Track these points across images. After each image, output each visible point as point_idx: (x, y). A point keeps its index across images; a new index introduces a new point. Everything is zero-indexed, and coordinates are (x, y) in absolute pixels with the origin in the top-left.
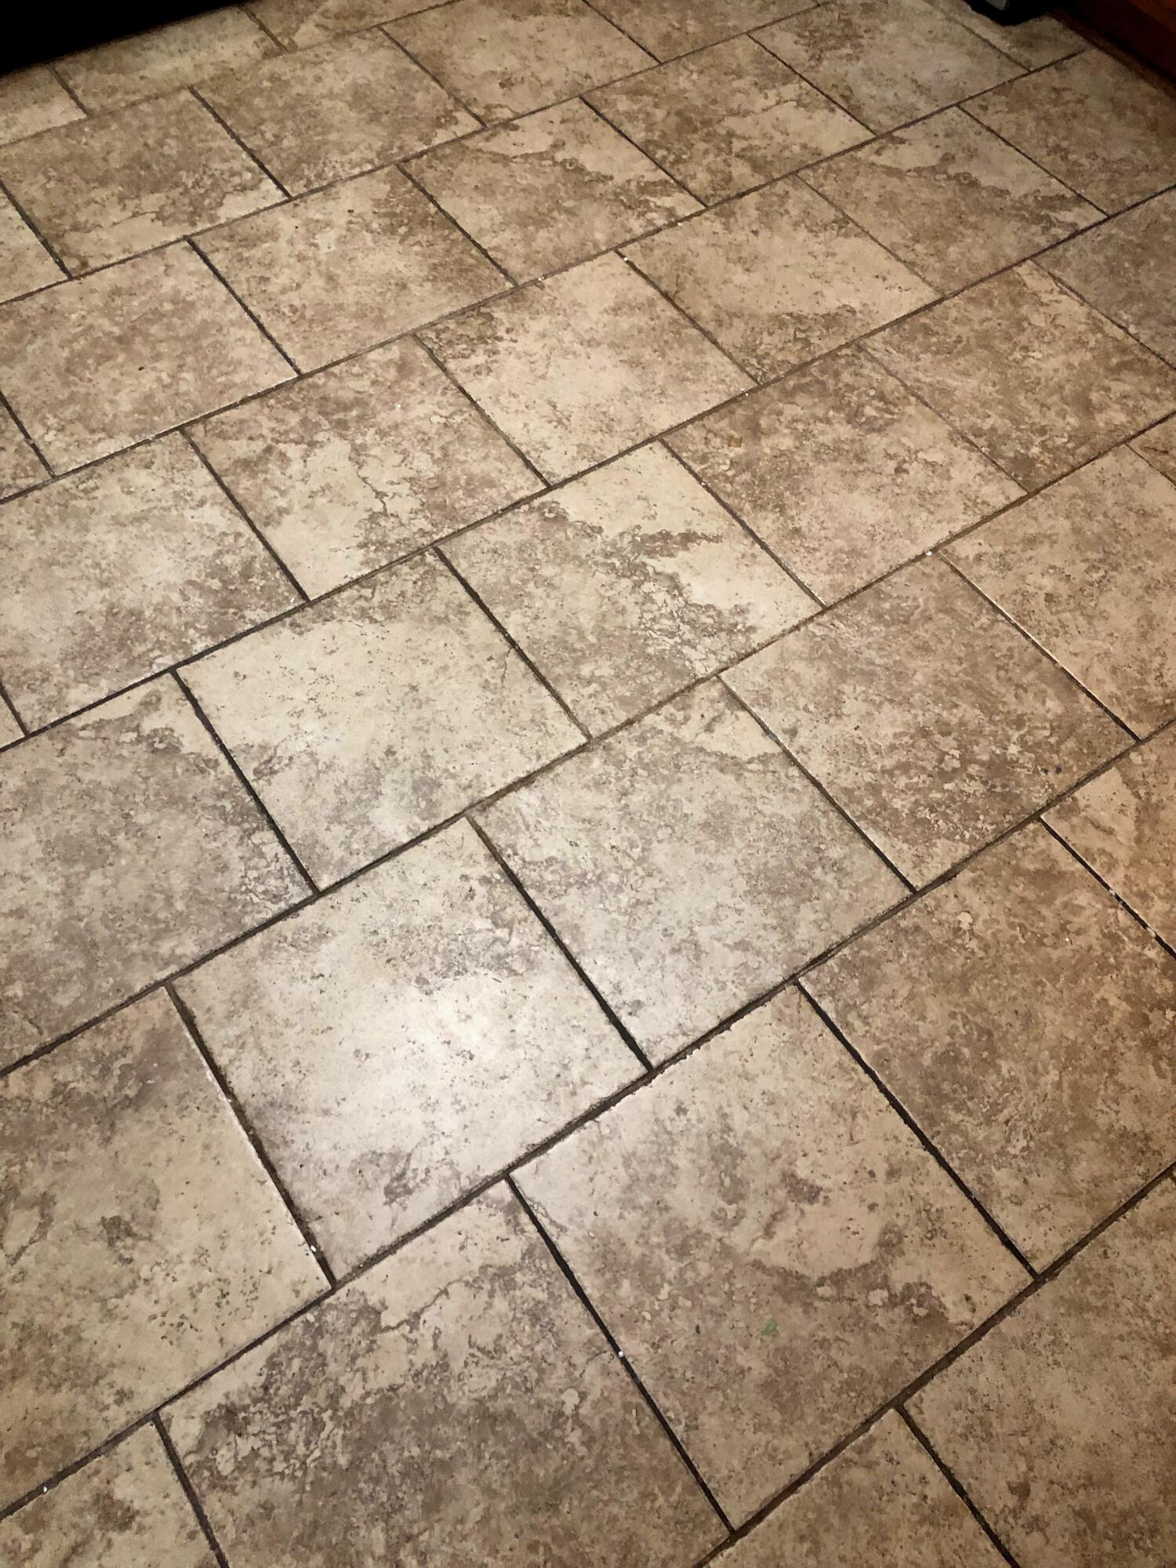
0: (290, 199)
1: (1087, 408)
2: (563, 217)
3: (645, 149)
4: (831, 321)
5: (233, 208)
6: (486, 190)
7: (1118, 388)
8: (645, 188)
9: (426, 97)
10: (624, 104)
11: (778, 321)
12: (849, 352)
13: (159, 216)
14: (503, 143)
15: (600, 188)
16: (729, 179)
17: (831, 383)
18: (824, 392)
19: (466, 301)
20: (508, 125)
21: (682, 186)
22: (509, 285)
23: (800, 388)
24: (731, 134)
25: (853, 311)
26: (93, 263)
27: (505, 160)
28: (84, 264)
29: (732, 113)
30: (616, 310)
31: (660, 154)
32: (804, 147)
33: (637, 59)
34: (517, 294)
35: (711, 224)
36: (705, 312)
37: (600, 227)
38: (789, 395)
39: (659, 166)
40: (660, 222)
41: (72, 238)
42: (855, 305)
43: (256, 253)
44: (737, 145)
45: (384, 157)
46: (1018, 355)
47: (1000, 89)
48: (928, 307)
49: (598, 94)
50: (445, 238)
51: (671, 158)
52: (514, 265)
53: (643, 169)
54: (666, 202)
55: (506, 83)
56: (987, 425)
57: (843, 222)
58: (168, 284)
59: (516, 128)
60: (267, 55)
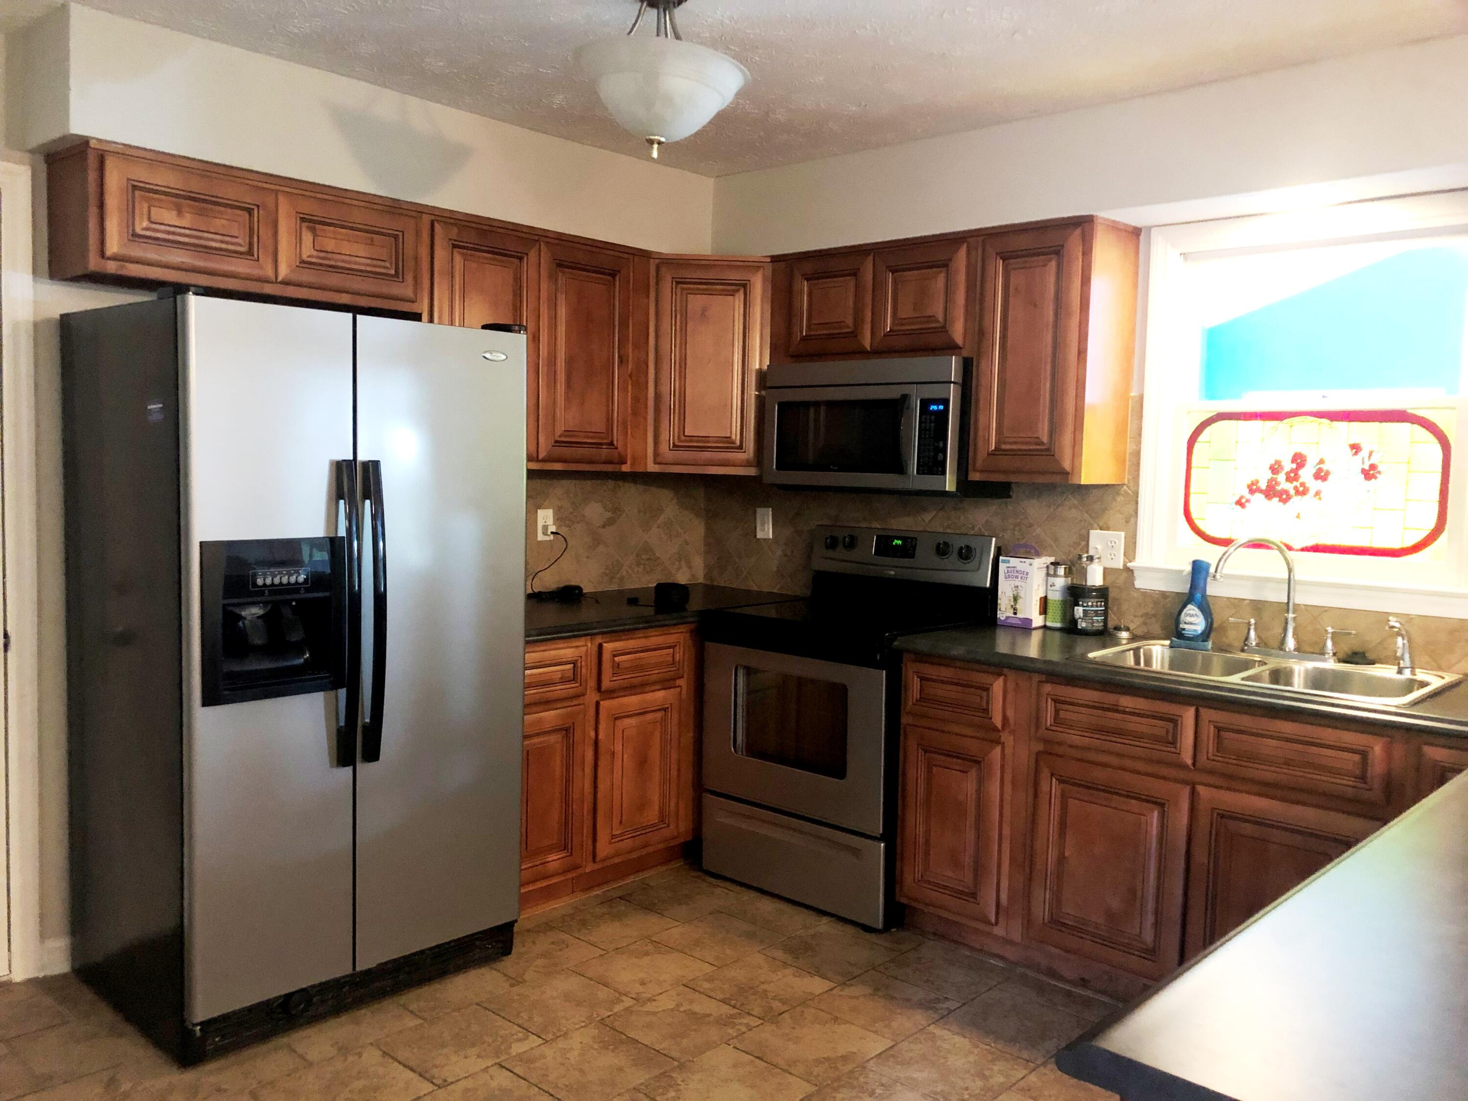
0: (547, 1041)
1: (985, 1078)
2: (693, 1033)
3: (723, 1001)
4: (845, 1058)
5: (517, 1048)
6: (649, 1026)
7: (996, 1068)
8: (732, 1016)
9: (603, 993)
10: (707, 985)
11: (818, 1062)
12: (859, 1069)
13: (479, 1056)
14: (650, 1007)
15: (707, 1019)
16: (771, 1008)
17: (855, 1083)
18: (853, 1087)
19: (657, 1072)
20: (650, 1000)
21: (749, 1014)
22: (676, 1063)
23: (839, 1087)
24: (765, 991)
25: (854, 1053)
26: (450, 1080)
27: (654, 1014)
28: (445, 1081)
29: (763, 983)
30: (735, 1066)
31: (733, 1002)
32: (804, 992)
33: (708, 969)
34: (682, 1067)
35: (769, 1028)
36: (782, 1063)
37: (714, 1033)
38: (836, 1090)
39: (734, 1007)
40: (744, 1029)
41: (435, 1071)
42: (855, 1050)
43: (538, 1064)
44: (770, 995)
45: (590, 1018)
46: (942, 1061)
47: (890, 961)
48: (892, 1047)
49: (692, 982)
50: (635, 1048)
51: (739, 1004)
52: (674, 1054)
53: (726, 1009)
54: (745, 1021)
55: (643, 983)
56: (939, 1089)
57: (836, 1019)
58: (494, 1084)
59: (655, 1000)
60: (512, 986)
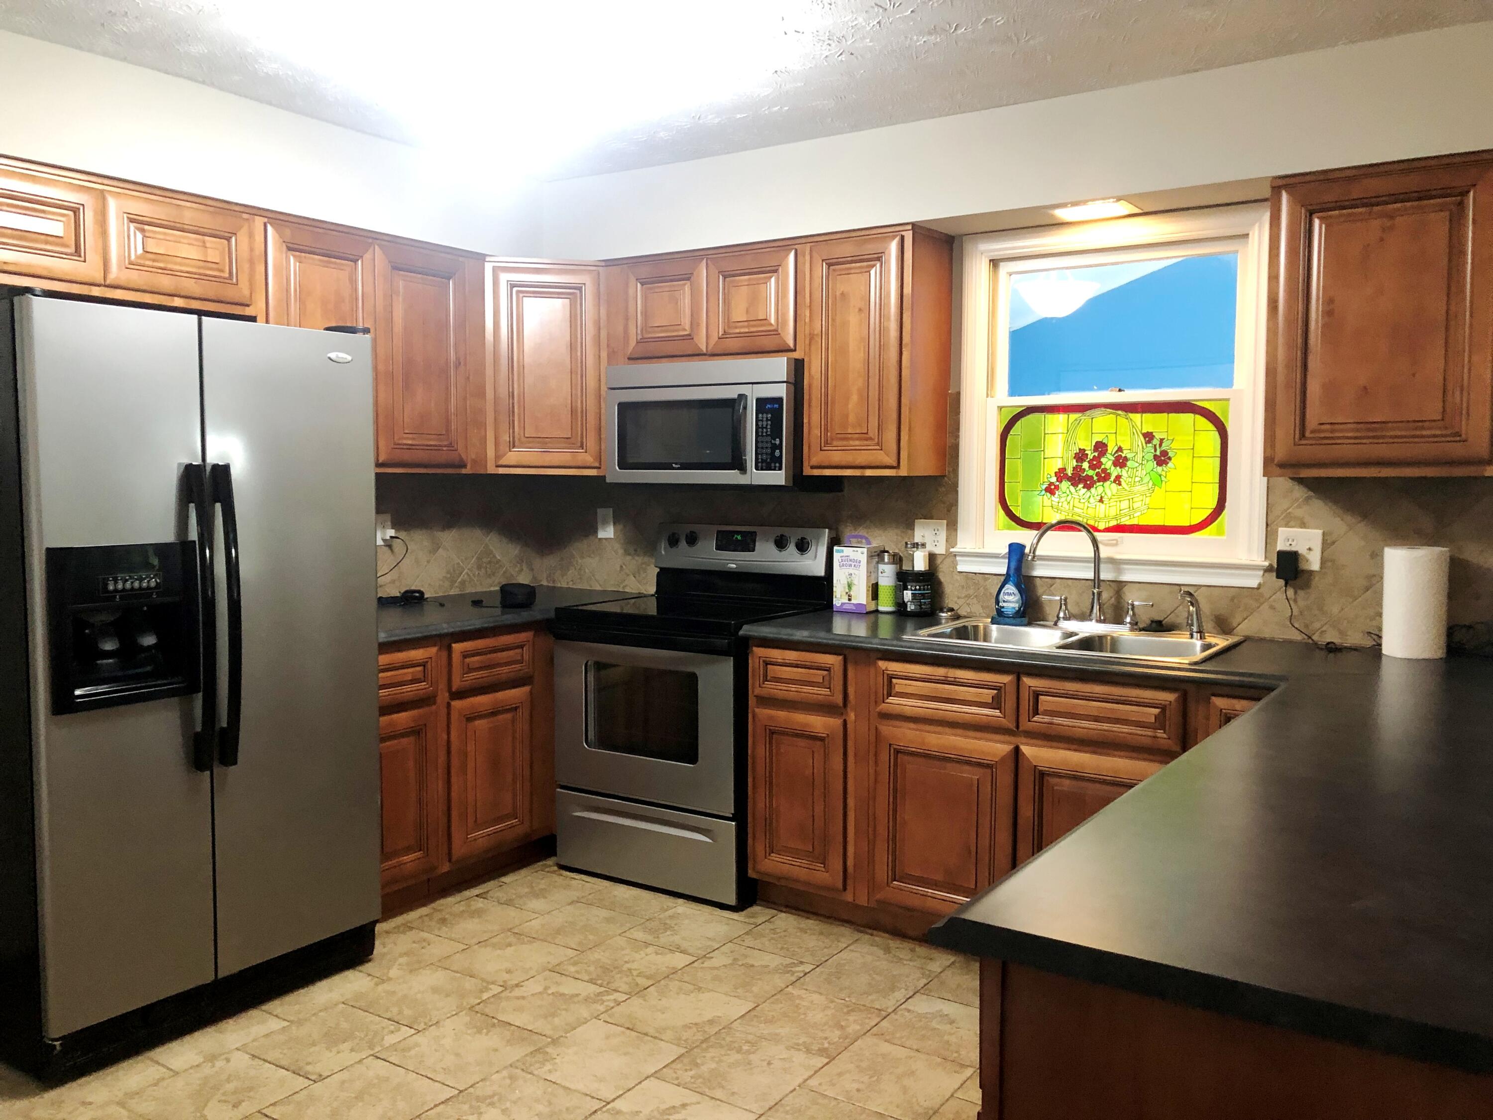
0: (419, 1031)
1: (842, 1028)
2: (564, 1012)
3: (591, 981)
4: (711, 1022)
5: (390, 1040)
6: (520, 1009)
7: (851, 1018)
8: (599, 994)
9: (469, 984)
10: (572, 969)
11: (686, 1027)
12: (726, 1030)
13: (352, 1050)
14: (517, 992)
15: (576, 999)
16: (637, 984)
17: (723, 1042)
18: (722, 1047)
19: (532, 1049)
20: (517, 985)
21: (616, 991)
22: (549, 1040)
23: (708, 1047)
24: (630, 970)
25: (720, 1017)
26: (325, 1074)
27: (523, 998)
28: (320, 1075)
29: (626, 962)
30: (607, 1037)
31: (599, 982)
32: (667, 967)
33: (570, 953)
34: (555, 1042)
35: (636, 1001)
36: (652, 1031)
37: (584, 1012)
38: (706, 1050)
39: (601, 986)
40: (612, 1005)
41: (309, 1068)
42: (720, 1015)
43: (413, 1052)
44: (635, 973)
45: (460, 1009)
46: (803, 1017)
47: (747, 933)
48: (754, 1009)
49: (557, 967)
50: (508, 1030)
51: (605, 983)
52: (548, 1033)
53: (592, 989)
54: (612, 997)
55: (509, 972)
56: (801, 1041)
57: (700, 989)
58: (371, 1074)
59: (522, 986)
60: (377, 984)
